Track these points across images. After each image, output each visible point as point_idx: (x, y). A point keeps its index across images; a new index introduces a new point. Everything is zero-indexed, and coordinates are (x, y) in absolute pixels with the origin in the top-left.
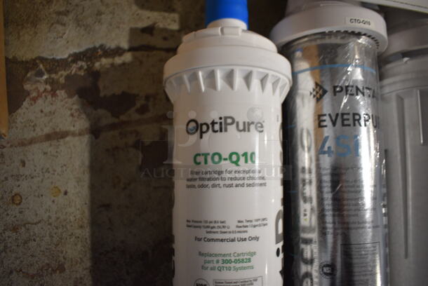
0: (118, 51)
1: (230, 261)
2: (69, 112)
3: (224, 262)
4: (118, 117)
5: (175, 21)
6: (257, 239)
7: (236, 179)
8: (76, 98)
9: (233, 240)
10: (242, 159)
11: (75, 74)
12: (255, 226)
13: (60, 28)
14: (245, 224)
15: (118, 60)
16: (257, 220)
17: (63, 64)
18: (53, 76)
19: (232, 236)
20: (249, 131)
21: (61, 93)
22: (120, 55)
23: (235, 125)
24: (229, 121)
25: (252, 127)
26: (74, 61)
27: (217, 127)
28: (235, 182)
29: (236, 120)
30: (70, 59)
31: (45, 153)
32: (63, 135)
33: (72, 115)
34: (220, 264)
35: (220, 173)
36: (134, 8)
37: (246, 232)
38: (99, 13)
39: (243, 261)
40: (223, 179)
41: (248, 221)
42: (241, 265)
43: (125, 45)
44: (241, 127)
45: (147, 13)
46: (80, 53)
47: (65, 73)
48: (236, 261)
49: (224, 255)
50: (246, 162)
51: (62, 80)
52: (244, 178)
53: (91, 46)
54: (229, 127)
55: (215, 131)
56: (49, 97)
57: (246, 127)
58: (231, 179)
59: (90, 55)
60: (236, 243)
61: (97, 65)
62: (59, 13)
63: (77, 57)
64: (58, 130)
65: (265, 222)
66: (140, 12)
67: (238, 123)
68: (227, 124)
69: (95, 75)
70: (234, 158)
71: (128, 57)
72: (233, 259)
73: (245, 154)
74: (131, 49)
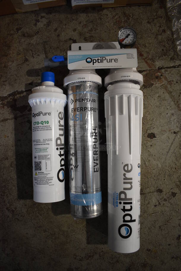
0: (22, 92)
1: (41, 150)
2: (8, 113)
3: (40, 150)
4: (22, 113)
5: (40, 79)
6: (49, 144)
7: (43, 128)
8: (10, 108)
9: (42, 144)
10: (44, 123)
11: (9, 101)
12: (48, 141)
13: (4, 86)
14: (45, 140)
15: (22, 95)
16: (49, 139)
17: (6, 98)
18: (3, 102)
19: (42, 143)
20: (46, 115)
21: (6, 107)
22: (23, 93)
23: (42, 114)
24: (41, 113)
25: (47, 114)
26: (9, 97)
27: (38, 115)
28: (42, 129)
29: (43, 112)
30: (8, 96)
31: (2, 125)
32: (7, 120)
33: (9, 113)
34: (39, 151)
35: (39, 127)
36: (27, 76)
37: (45, 142)
38: (16, 80)
39: (45, 150)
40: (40, 128)
41: (46, 139)
42: (44, 151)
43: (24, 90)
44: (44, 114)
45: (30, 78)
46: (11, 94)
47: (6, 101)
48: (43, 150)
49: (40, 148)
50: (45, 123)
51: (6, 103)
52: (45, 128)
53: (14, 91)
54: (41, 115)
55: (37, 116)
56: (2, 109)
57: (45, 114)
58: (41, 128)
59: (13, 94)
60: (43, 145)
61: (16, 97)
62: (4, 81)
63: (10, 95)
64: (5, 118)
65: (51, 140)
66: (28, 78)
67: (43, 113)
68: (40, 114)
69: (15, 100)
70: (42, 123)
71: (25, 94)
72: (42, 149)
73: (45, 122)
74: (26, 91)
